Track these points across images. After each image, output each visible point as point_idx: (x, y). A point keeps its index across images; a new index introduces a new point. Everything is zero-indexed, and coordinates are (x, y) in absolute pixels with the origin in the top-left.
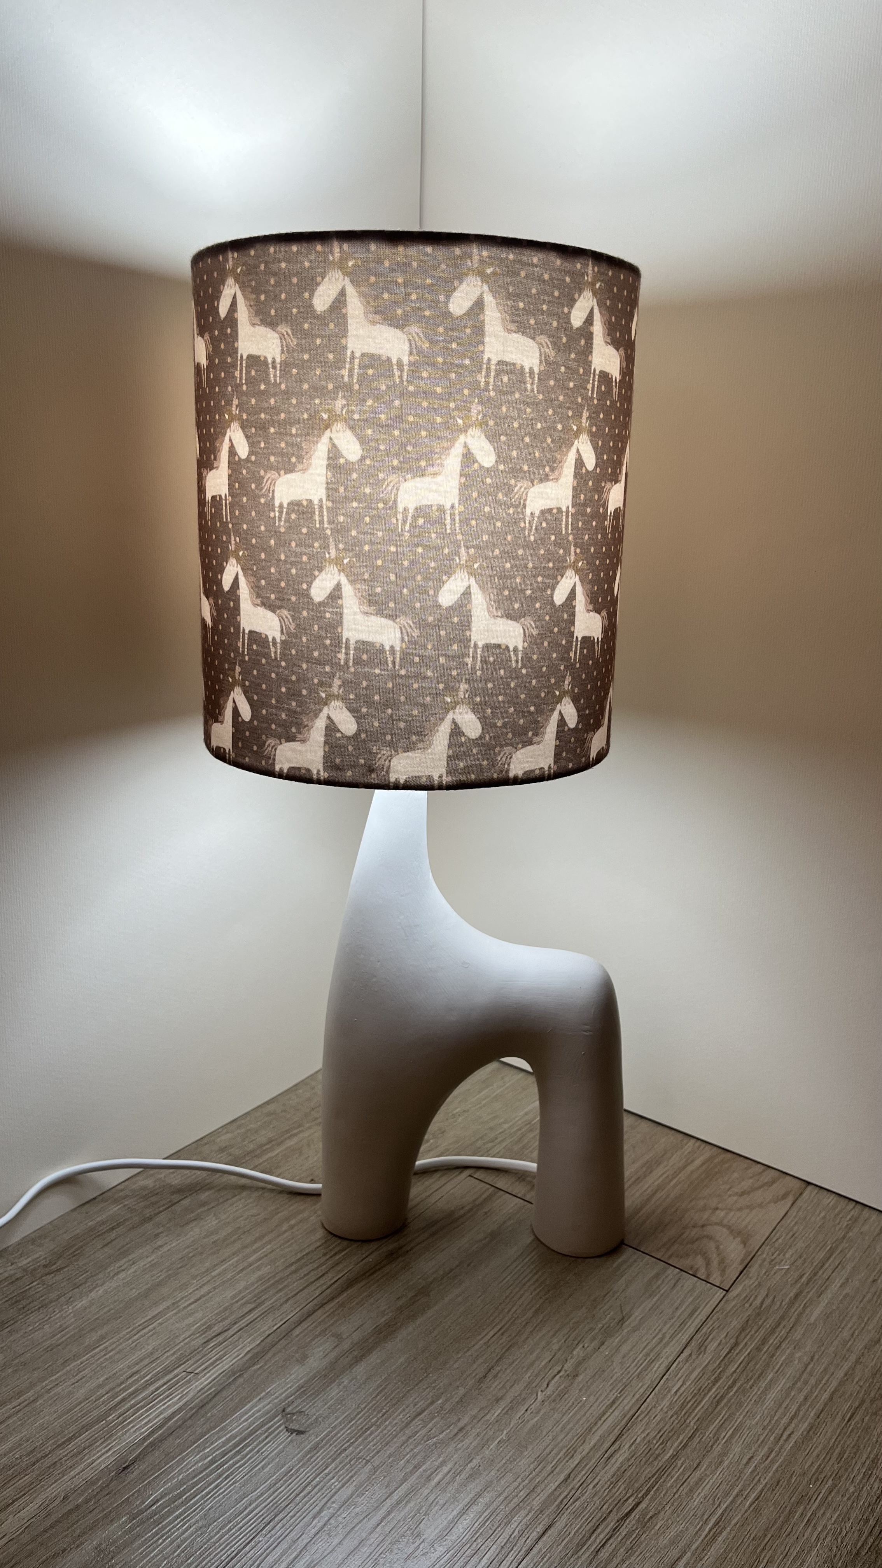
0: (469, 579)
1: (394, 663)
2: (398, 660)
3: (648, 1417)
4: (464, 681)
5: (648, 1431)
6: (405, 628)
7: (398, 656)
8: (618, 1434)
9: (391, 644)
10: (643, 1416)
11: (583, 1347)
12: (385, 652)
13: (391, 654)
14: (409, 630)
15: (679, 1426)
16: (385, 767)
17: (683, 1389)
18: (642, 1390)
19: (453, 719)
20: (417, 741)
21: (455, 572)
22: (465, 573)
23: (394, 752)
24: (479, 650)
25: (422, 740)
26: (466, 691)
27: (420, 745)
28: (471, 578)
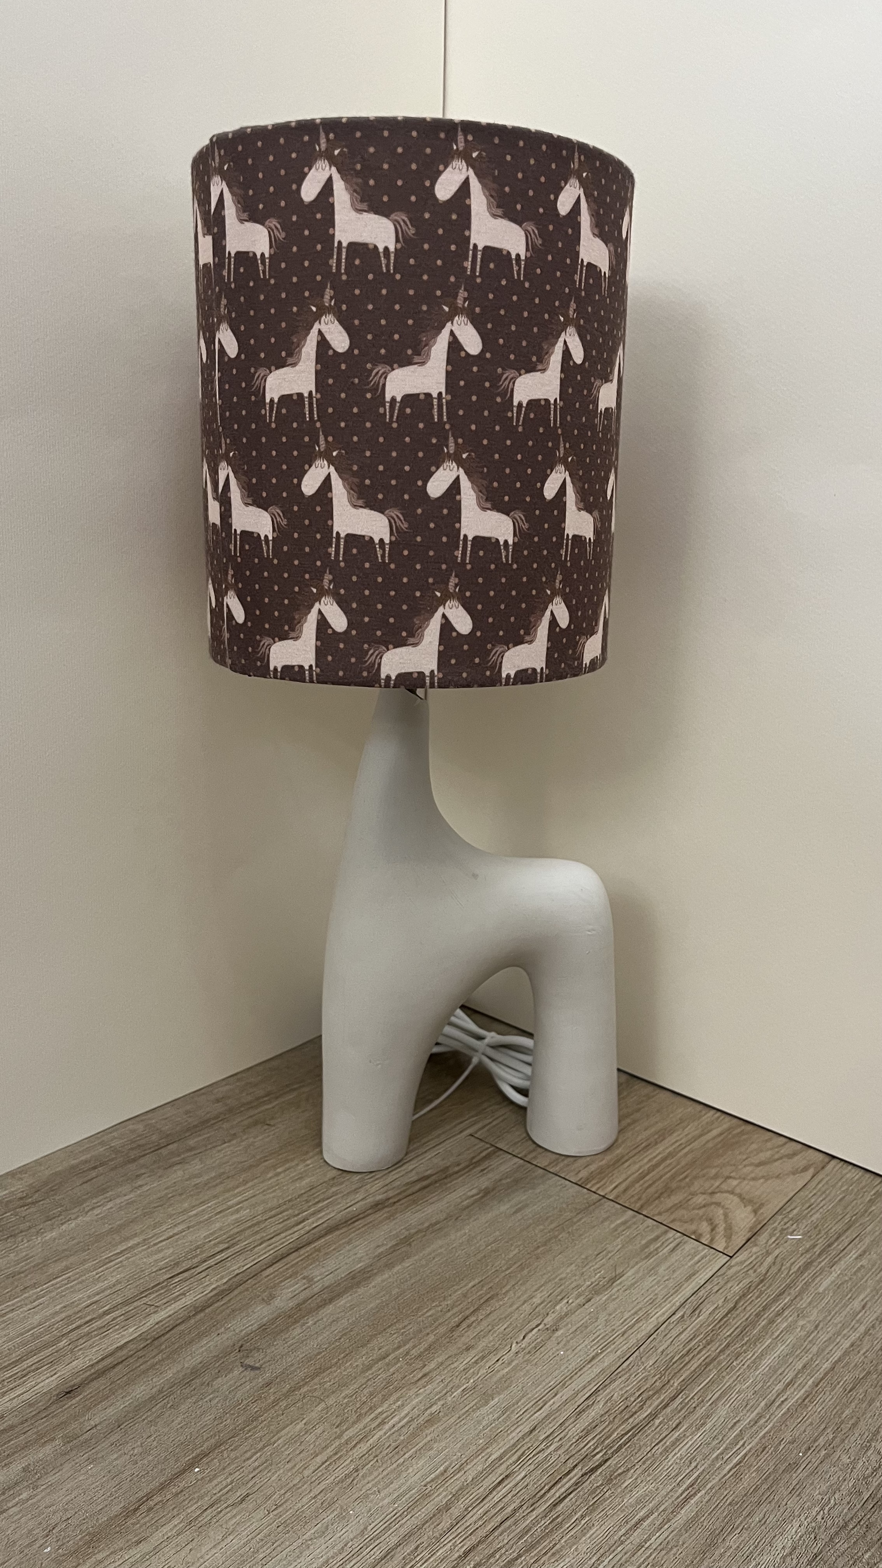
0: (458, 469)
2: (387, 553)
3: (628, 1375)
4: (454, 574)
5: (627, 1389)
6: (394, 520)
7: (387, 549)
8: (594, 1390)
9: (380, 536)
10: (623, 1373)
11: (568, 1302)
12: (374, 544)
13: (380, 547)
14: (398, 523)
15: (661, 1385)
16: (376, 664)
17: (669, 1351)
18: (625, 1348)
19: (444, 614)
20: (407, 636)
21: (444, 462)
22: (454, 464)
23: (384, 648)
24: (469, 543)
25: (413, 636)
26: (456, 585)
27: (411, 640)
28: (460, 469)
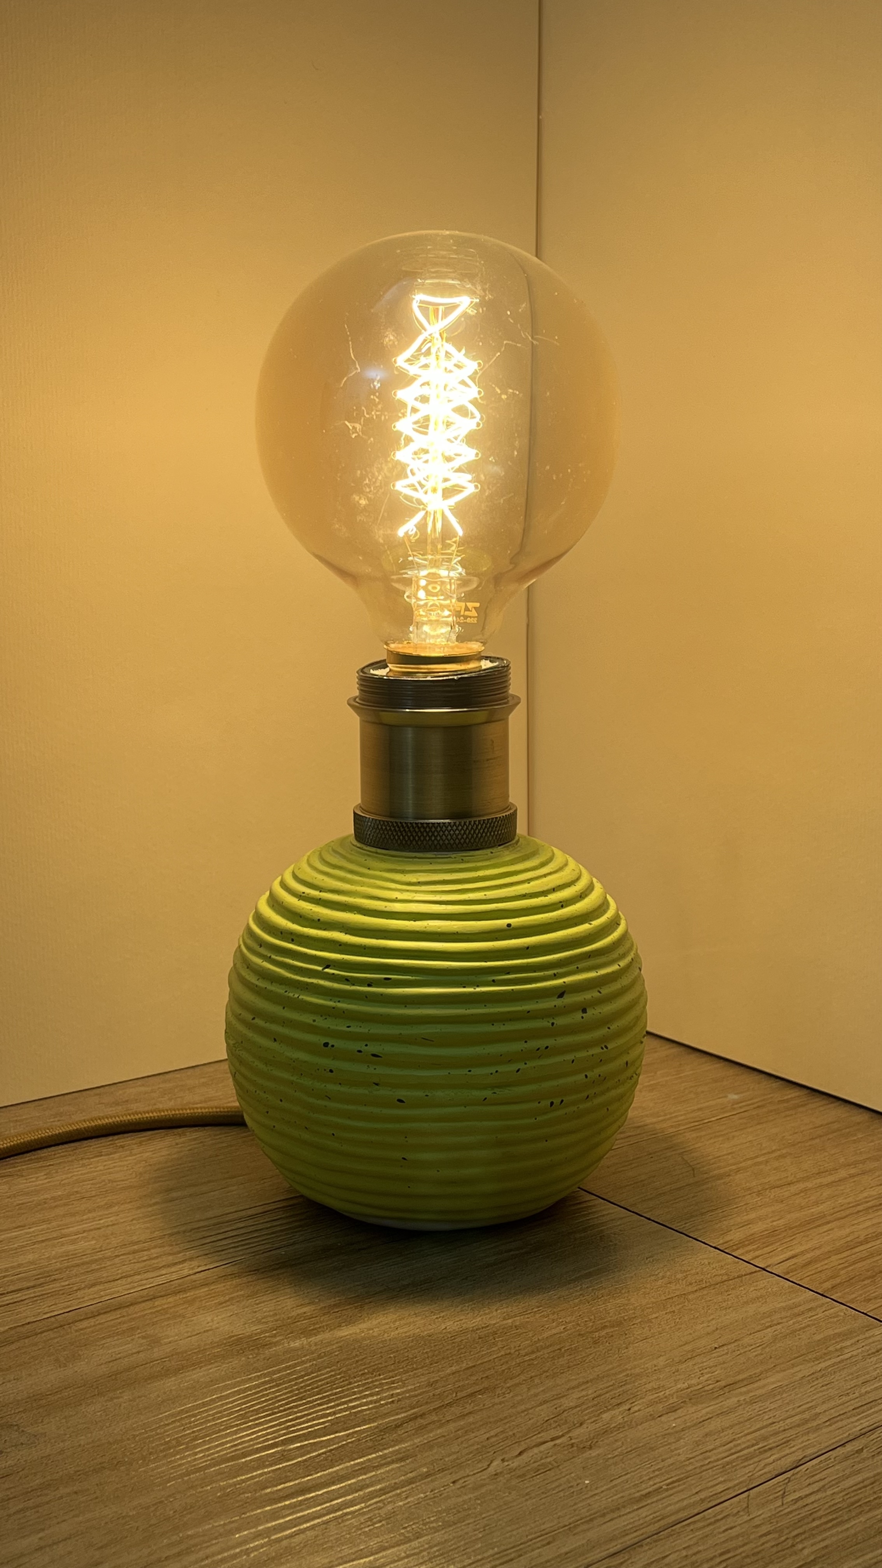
3: (711, 1527)
5: (700, 1548)
8: (629, 1543)
10: (701, 1524)
11: (629, 1409)
15: (775, 1549)
17: (812, 1498)
18: (720, 1488)
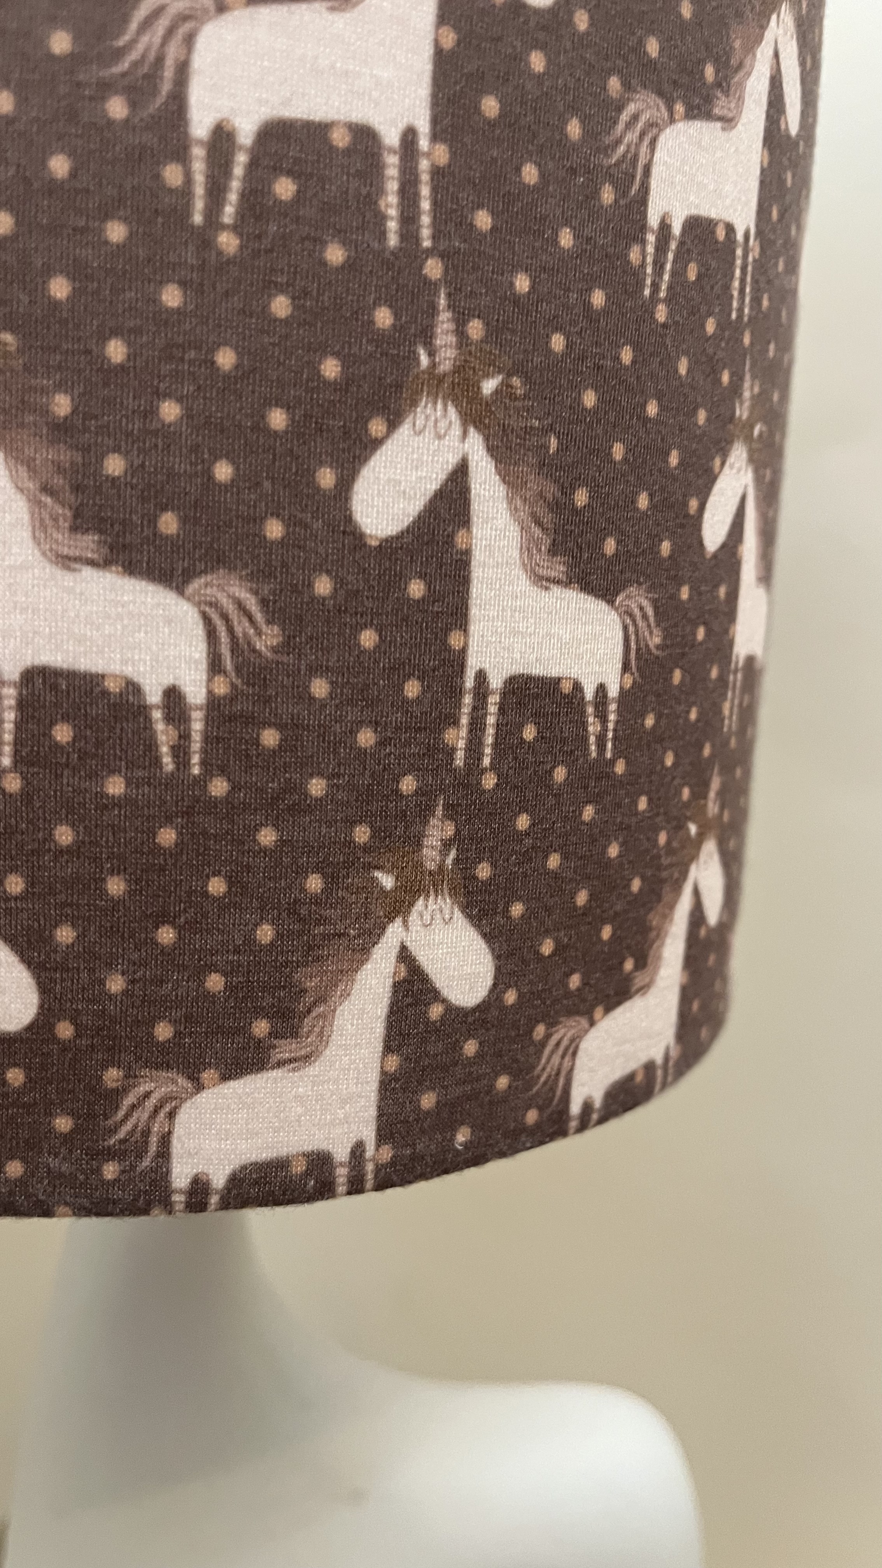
0: (465, 434)
1: (180, 752)
2: (196, 744)
4: (439, 811)
6: (225, 617)
7: (197, 726)
9: (168, 680)
12: (143, 710)
13: (168, 719)
14: (242, 627)
16: (154, 1140)
19: (403, 948)
20: (274, 1034)
21: (414, 403)
22: (452, 411)
23: (182, 1081)
24: (493, 700)
25: (294, 1033)
26: (447, 845)
27: (285, 1049)
28: (472, 430)
